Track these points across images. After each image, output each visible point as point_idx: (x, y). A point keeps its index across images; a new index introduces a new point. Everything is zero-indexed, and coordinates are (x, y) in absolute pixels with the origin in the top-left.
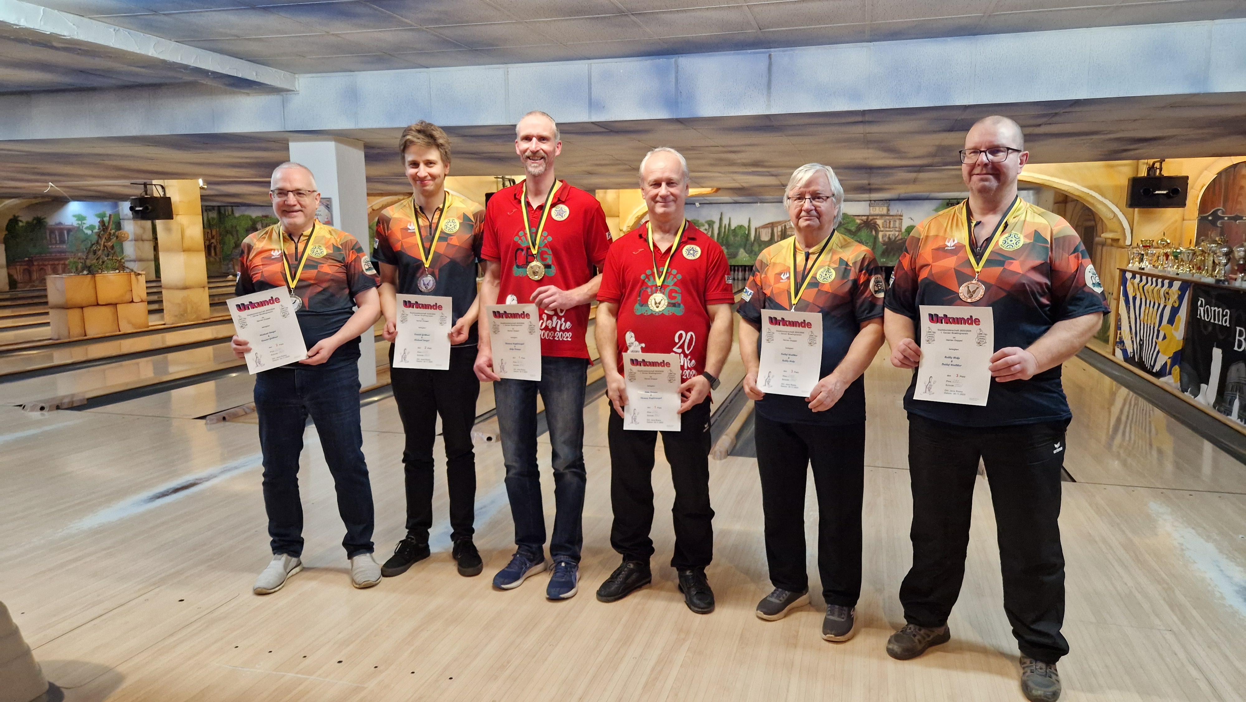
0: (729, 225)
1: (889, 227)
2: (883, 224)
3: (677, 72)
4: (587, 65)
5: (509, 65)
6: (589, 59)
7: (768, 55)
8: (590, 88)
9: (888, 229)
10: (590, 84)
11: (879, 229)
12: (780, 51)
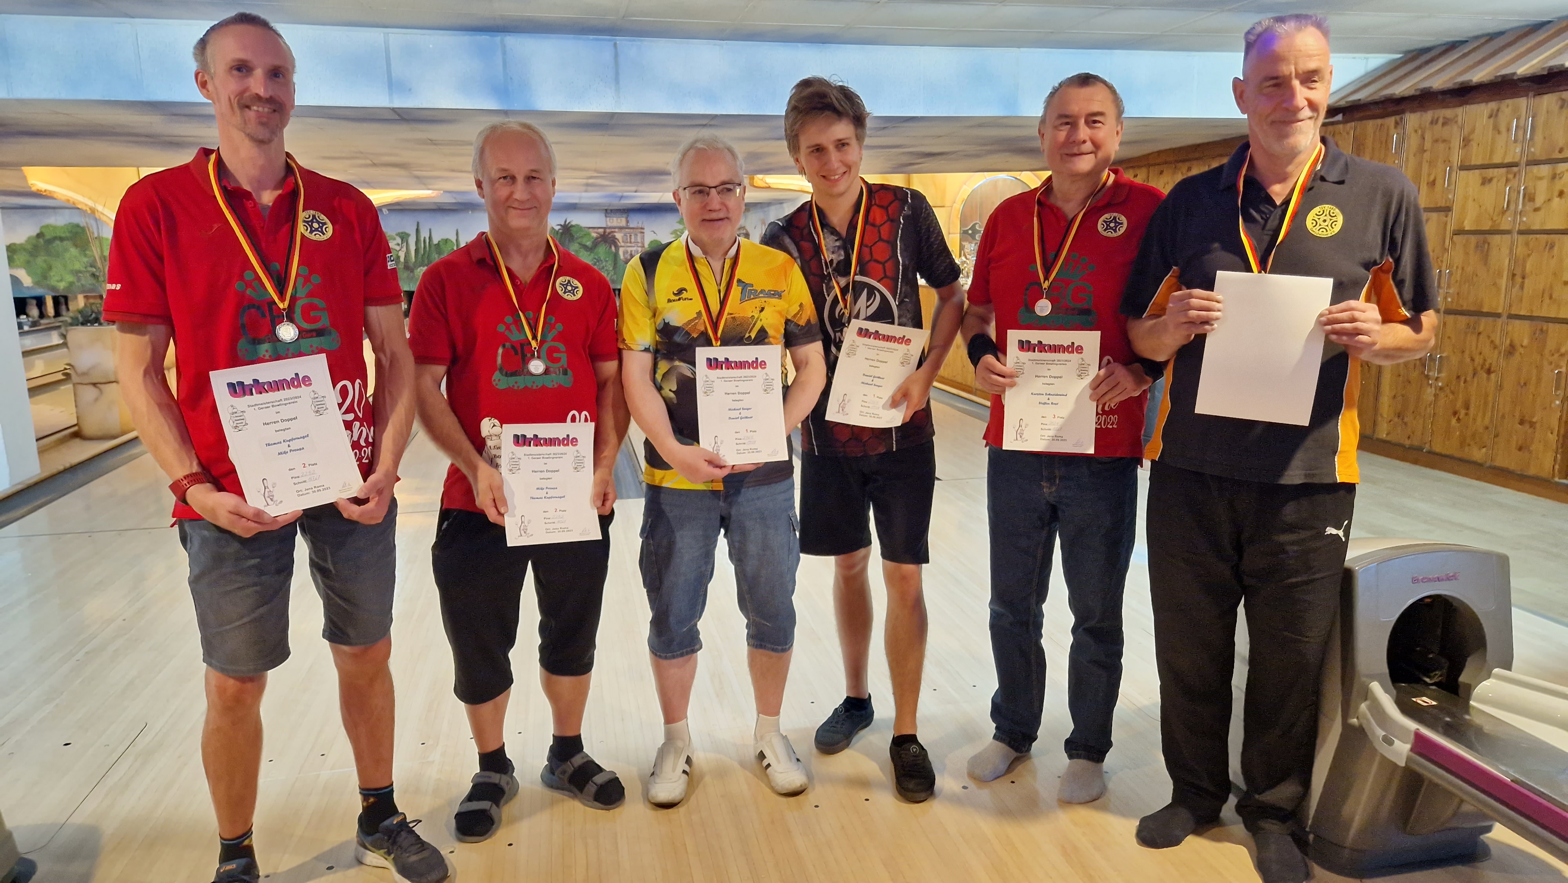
0: (430, 238)
1: (631, 242)
2: (622, 237)
3: (504, 53)
4: (382, 35)
7: (612, 43)
8: (389, 64)
9: (629, 245)
10: (388, 59)
11: (620, 245)
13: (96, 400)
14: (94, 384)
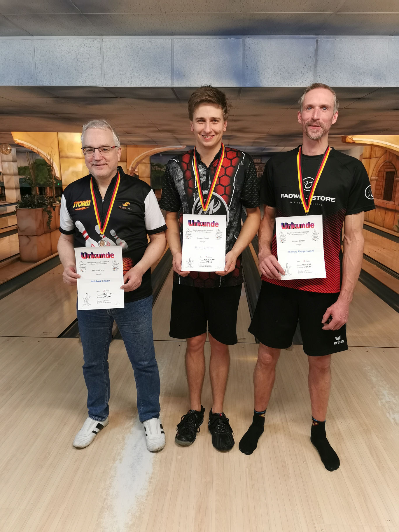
3: (244, 49)
4: (170, 40)
5: (104, 37)
6: (173, 34)
7: (316, 40)
8: (173, 60)
10: (173, 56)
12: (325, 38)
13: (28, 243)
14: (27, 236)
